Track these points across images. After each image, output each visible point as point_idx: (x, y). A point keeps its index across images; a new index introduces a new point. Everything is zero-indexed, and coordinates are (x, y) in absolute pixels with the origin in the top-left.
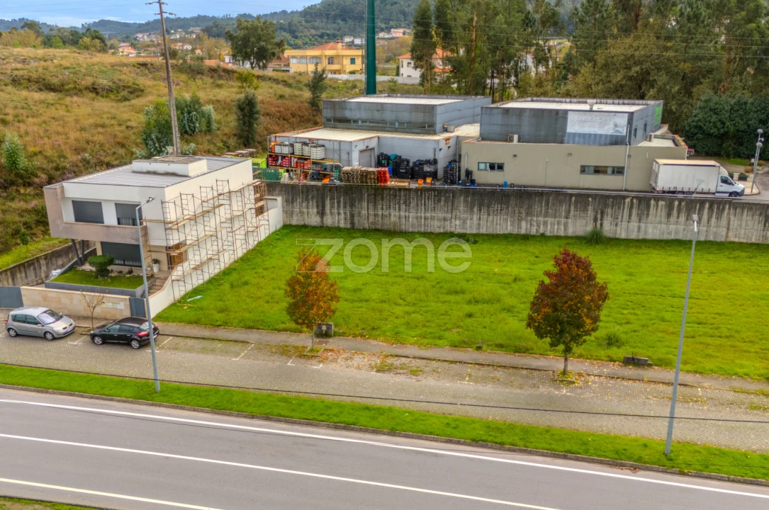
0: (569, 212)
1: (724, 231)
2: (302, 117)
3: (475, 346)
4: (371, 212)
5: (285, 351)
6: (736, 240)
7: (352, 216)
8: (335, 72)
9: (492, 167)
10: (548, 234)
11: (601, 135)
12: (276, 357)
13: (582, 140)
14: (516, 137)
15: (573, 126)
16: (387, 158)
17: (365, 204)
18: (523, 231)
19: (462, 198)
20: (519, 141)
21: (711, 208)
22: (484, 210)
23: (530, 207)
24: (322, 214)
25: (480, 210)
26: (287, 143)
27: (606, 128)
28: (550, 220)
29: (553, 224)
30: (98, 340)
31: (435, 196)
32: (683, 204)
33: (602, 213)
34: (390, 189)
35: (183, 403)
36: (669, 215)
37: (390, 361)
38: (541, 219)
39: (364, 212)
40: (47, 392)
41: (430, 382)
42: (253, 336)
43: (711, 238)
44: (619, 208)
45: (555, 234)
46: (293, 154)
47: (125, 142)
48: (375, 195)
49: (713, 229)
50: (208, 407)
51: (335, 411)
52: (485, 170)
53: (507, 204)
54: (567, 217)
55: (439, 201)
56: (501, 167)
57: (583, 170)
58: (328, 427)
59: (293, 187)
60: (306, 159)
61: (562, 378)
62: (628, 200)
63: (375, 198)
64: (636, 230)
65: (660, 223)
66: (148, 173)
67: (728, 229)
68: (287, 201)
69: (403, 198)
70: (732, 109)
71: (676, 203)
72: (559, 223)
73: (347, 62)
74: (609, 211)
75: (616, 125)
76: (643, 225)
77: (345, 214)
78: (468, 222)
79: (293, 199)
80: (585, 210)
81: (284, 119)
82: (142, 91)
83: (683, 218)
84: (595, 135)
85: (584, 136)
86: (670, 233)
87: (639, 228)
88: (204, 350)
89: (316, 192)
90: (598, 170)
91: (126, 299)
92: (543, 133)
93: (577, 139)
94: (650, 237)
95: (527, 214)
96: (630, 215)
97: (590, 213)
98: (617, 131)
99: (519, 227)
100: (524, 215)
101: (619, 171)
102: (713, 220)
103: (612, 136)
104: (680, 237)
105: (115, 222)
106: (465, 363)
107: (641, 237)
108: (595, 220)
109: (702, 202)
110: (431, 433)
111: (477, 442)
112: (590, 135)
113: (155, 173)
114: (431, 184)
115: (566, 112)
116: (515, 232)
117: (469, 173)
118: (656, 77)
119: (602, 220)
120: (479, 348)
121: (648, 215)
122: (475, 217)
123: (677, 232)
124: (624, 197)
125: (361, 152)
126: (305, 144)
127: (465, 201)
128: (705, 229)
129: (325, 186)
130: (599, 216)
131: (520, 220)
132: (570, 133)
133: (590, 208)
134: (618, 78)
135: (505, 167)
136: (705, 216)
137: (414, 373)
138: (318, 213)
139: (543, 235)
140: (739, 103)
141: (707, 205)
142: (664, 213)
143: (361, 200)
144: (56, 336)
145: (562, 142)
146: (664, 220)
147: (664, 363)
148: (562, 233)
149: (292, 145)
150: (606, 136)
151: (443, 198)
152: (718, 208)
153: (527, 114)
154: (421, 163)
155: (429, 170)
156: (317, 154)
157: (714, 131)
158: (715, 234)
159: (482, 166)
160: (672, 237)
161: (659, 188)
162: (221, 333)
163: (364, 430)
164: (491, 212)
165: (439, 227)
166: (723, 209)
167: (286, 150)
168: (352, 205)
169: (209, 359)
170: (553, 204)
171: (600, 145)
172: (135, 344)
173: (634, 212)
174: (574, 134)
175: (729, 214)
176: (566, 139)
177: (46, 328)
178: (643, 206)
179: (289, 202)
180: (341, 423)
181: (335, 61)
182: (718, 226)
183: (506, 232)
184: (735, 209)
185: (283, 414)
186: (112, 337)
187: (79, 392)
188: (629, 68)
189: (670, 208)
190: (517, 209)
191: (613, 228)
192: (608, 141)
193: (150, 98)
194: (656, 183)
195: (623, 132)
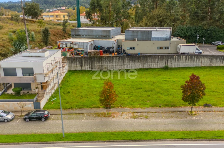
0: (158, 61)
1: (200, 64)
2: (60, 34)
3: (158, 106)
4: (98, 64)
5: (98, 115)
6: (204, 66)
7: (92, 66)
8: (58, 20)
9: (131, 48)
10: (152, 68)
11: (162, 38)
12: (97, 118)
13: (156, 39)
14: (136, 39)
15: (154, 35)
16: (98, 47)
17: (96, 62)
18: (145, 67)
19: (127, 59)
20: (137, 40)
21: (197, 57)
22: (133, 62)
23: (147, 60)
24: (81, 66)
25: (132, 62)
26: (65, 43)
27: (163, 36)
28: (153, 63)
29: (153, 65)
30: (27, 120)
31: (118, 58)
32: (190, 57)
33: (168, 60)
34: (104, 57)
35: (76, 140)
36: (186, 60)
37: (136, 114)
38: (150, 63)
39: (96, 65)
40: (18, 144)
41: (153, 120)
42: (84, 111)
43: (197, 66)
44: (172, 59)
45: (154, 67)
46: (66, 47)
47: (4, 45)
48: (99, 59)
49: (198, 63)
50: (86, 140)
51: (132, 135)
52: (129, 49)
53: (140, 59)
54: (158, 62)
55: (120, 60)
56: (134, 48)
57: (157, 48)
58: (133, 141)
59: (71, 58)
60: (72, 49)
61: (191, 113)
62: (175, 56)
63: (99, 60)
64: (177, 65)
65: (184, 62)
66: (29, 56)
67: (201, 63)
68: (69, 63)
69: (108, 59)
70: (187, 29)
71: (188, 56)
72: (155, 64)
73: (62, 17)
74: (170, 60)
75: (166, 35)
76: (179, 63)
77: (89, 66)
78: (129, 66)
79: (71, 62)
80: (163, 60)
81: (55, 35)
82: (2, 27)
83: (190, 61)
84: (160, 38)
85: (156, 38)
86: (186, 65)
87: (178, 64)
88: (69, 118)
89: (79, 59)
90: (161, 48)
91: (32, 103)
92: (144, 38)
93: (155, 39)
94: (181, 67)
95: (146, 62)
96: (175, 61)
97: (164, 61)
98: (167, 36)
99: (144, 66)
100: (145, 63)
101: (167, 48)
102: (198, 61)
103: (165, 38)
104: (189, 66)
105: (21, 75)
106: (159, 112)
107: (178, 67)
108: (166, 63)
109: (195, 56)
110: (168, 139)
111: (183, 139)
112: (159, 38)
113: (31, 56)
114: (117, 55)
115: (151, 31)
116: (143, 68)
117: (124, 51)
118: (166, 21)
119: (167, 63)
120: (160, 107)
121: (180, 60)
122: (131, 64)
123: (188, 65)
124: (174, 56)
125: (90, 45)
126: (71, 43)
127: (128, 59)
128: (195, 63)
129: (82, 57)
130: (167, 61)
131: (144, 64)
132: (153, 38)
133: (164, 59)
135: (135, 48)
136: (195, 60)
137: (146, 117)
138: (80, 66)
139: (151, 68)
140: (188, 28)
141: (196, 57)
142: (185, 60)
143: (94, 61)
144: (9, 120)
145: (150, 40)
146: (185, 61)
147: (214, 105)
148: (156, 67)
149: (66, 44)
150: (164, 38)
151: (121, 59)
152: (199, 57)
153: (139, 32)
154: (109, 48)
155: (112, 50)
156: (75, 47)
157: (183, 35)
158: (198, 64)
159: (128, 48)
160: (187, 66)
161: (181, 53)
162: (71, 111)
163: (145, 140)
164: (135, 62)
165: (120, 68)
166: (200, 57)
167: (64, 46)
168: (92, 63)
170: (154, 59)
171: (162, 40)
172: (43, 119)
173: (177, 60)
174: (154, 38)
175: (202, 59)
176: (152, 39)
177: (5, 118)
178: (179, 57)
179: (70, 63)
180: (137, 139)
181: (59, 16)
182: (199, 62)
183: (140, 68)
184: (203, 57)
185: (115, 139)
186: (33, 118)
187: (32, 142)
188: (158, 18)
189: (186, 58)
190: (143, 61)
191: (171, 65)
192: (164, 39)
193: (6, 29)
194: (180, 51)
195: (169, 36)
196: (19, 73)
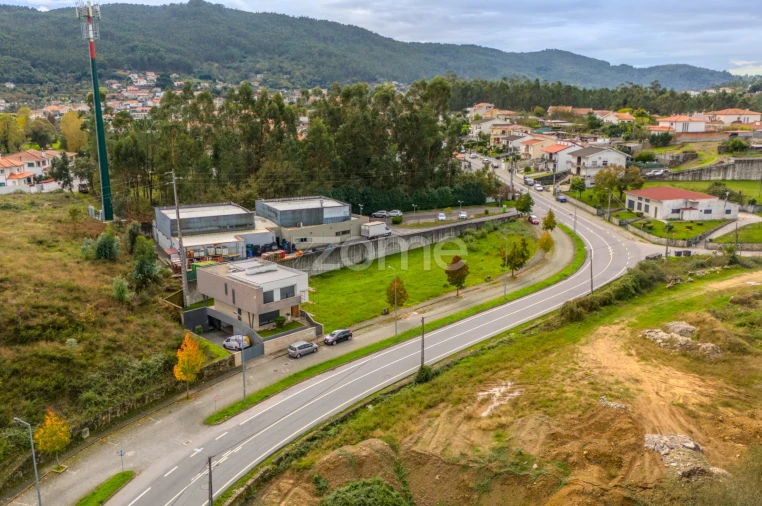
9: (302, 240)
11: (339, 217)
14: (301, 224)
15: (327, 215)
20: (304, 226)
27: (340, 214)
30: (335, 343)
34: (287, 260)
52: (299, 242)
56: (305, 240)
57: (337, 234)
60: (219, 257)
61: (458, 297)
84: (336, 218)
85: (331, 219)
88: (369, 331)
91: (314, 328)
92: (313, 221)
93: (329, 220)
98: (345, 214)
101: (346, 232)
103: (343, 217)
105: (278, 299)
112: (334, 218)
113: (260, 273)
115: (323, 209)
120: (428, 299)
126: (215, 247)
132: (325, 219)
134: (281, 184)
137: (430, 310)
145: (322, 223)
150: (341, 217)
153: (304, 214)
159: (297, 241)
162: (362, 325)
169: (371, 334)
174: (327, 219)
176: (324, 221)
183: (333, 270)
194: (369, 234)
195: (348, 214)
196: (277, 297)
